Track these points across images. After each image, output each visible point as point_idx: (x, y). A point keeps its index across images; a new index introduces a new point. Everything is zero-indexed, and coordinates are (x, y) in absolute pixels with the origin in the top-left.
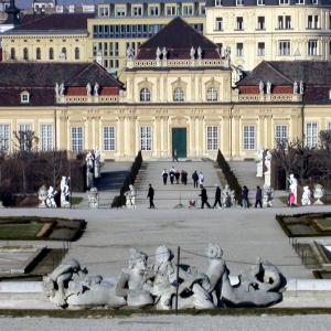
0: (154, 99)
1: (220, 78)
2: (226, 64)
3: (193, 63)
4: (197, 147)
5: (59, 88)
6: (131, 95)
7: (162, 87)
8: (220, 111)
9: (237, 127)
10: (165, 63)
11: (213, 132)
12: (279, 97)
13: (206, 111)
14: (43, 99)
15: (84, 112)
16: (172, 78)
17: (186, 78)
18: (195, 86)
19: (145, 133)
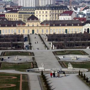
0: (30, 26)
1: (39, 23)
2: (39, 21)
3: (35, 21)
4: (35, 32)
5: (17, 24)
6: (27, 25)
7: (31, 24)
8: (39, 27)
9: (41, 30)
10: (31, 21)
11: (38, 30)
12: (47, 26)
13: (37, 28)
14: (15, 26)
15: (20, 28)
16: (32, 23)
17: (34, 23)
18: (35, 24)
19: (29, 30)
